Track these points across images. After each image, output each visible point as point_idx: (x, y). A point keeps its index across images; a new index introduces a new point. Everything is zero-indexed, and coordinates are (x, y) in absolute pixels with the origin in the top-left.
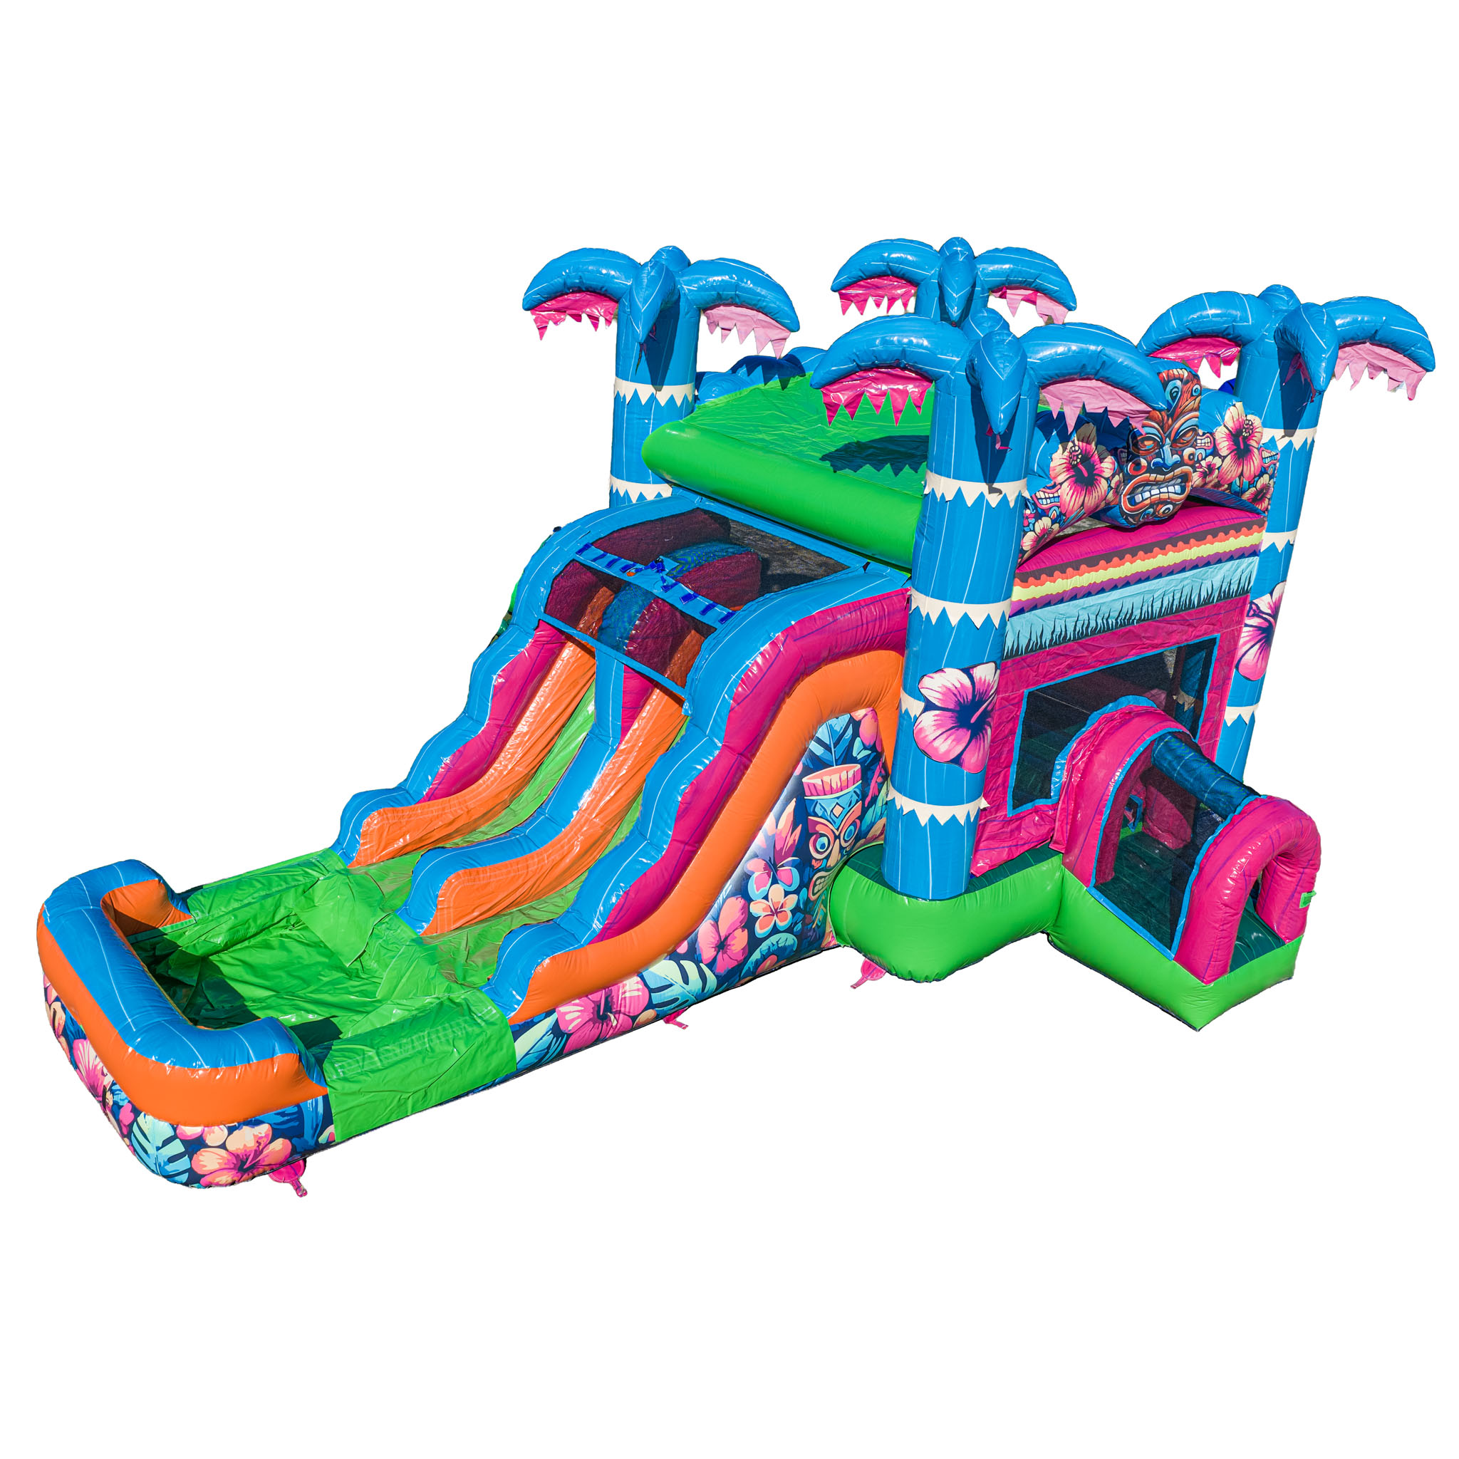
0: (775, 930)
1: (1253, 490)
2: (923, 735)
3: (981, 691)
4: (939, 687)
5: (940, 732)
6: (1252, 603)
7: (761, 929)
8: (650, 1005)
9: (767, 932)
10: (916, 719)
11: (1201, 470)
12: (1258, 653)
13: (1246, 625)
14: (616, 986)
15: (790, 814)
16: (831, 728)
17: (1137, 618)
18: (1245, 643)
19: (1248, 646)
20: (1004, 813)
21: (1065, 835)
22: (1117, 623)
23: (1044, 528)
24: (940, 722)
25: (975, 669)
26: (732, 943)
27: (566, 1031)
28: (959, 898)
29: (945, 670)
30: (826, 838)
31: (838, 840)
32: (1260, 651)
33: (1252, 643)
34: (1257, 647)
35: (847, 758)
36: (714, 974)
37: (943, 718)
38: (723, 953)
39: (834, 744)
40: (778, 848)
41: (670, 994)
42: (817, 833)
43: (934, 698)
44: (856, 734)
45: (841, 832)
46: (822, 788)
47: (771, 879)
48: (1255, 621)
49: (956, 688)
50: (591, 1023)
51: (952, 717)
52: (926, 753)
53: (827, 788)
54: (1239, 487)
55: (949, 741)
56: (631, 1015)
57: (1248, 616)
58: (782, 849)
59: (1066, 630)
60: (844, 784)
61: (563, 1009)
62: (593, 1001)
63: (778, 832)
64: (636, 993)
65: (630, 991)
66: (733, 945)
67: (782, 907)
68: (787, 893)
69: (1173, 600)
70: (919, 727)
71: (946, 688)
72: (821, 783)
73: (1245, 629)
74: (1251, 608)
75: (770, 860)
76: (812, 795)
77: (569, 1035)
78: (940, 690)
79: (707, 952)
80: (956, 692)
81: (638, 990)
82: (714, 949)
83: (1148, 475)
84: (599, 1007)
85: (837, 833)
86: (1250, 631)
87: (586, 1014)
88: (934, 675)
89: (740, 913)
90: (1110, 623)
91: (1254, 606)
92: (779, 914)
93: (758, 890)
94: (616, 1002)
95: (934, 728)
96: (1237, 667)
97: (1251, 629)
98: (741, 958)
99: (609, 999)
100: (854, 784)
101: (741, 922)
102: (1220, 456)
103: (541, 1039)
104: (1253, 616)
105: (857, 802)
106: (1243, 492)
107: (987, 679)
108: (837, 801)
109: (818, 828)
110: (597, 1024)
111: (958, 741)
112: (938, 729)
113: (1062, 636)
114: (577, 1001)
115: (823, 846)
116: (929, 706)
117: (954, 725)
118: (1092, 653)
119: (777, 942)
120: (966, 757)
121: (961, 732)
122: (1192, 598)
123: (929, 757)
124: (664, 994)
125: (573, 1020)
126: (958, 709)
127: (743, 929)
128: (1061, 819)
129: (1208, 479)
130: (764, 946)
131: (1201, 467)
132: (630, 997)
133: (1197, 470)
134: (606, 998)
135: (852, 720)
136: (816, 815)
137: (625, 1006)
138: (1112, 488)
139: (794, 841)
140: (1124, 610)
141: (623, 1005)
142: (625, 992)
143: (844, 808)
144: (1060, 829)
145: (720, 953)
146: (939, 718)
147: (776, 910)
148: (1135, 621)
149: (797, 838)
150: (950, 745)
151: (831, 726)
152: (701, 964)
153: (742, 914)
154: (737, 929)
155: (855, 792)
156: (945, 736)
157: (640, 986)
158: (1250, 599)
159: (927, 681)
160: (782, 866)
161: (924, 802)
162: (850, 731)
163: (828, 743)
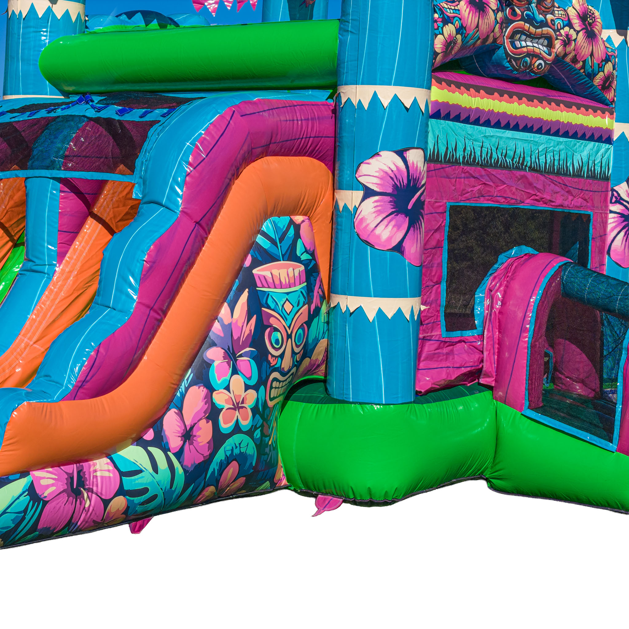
0: (237, 429)
1: (601, 75)
2: (364, 225)
3: (415, 177)
4: (376, 172)
5: (380, 218)
6: (613, 190)
7: (225, 423)
8: (121, 491)
9: (229, 428)
10: (356, 209)
11: (561, 38)
12: (624, 240)
13: (611, 212)
14: (86, 463)
15: (243, 303)
16: (275, 224)
17: (529, 164)
18: (613, 229)
19: (615, 232)
20: (439, 333)
21: (493, 366)
22: (513, 164)
23: (450, 34)
24: (379, 208)
25: (408, 152)
26: (198, 434)
27: (42, 497)
28: (410, 404)
29: (381, 153)
30: (279, 333)
31: (290, 340)
32: (625, 238)
33: (618, 229)
34: (622, 234)
35: (291, 256)
36: (182, 466)
37: (382, 203)
38: (190, 444)
39: (279, 239)
40: (235, 337)
41: (140, 481)
42: (270, 326)
43: (372, 183)
44: (297, 235)
45: (292, 332)
46: (272, 281)
47: (231, 369)
48: (617, 208)
49: (392, 171)
50: (66, 495)
51: (390, 202)
52: (367, 243)
53: (277, 282)
54: (591, 67)
55: (390, 227)
56: (103, 497)
57: (611, 202)
58: (239, 338)
59: (475, 153)
60: (292, 281)
61: (37, 474)
62: (66, 473)
63: (234, 321)
64: (107, 474)
65: (101, 470)
66: (199, 436)
67: (243, 402)
68: (247, 387)
69: (554, 159)
70: (360, 217)
71: (383, 171)
72: (271, 276)
73: (611, 215)
74: (613, 195)
75: (229, 349)
76: (263, 287)
77: (45, 503)
78: (377, 174)
79: (175, 442)
80: (392, 176)
81: (109, 471)
82: (180, 438)
83: (523, 23)
84: (72, 478)
85: (289, 332)
86: (614, 218)
87: (60, 483)
88: (371, 161)
89: (203, 403)
90: (508, 161)
91: (615, 193)
92: (240, 410)
93: (219, 380)
94: (88, 479)
95: (374, 215)
96: (609, 253)
97: (616, 215)
98: (207, 453)
99: (81, 474)
100: (300, 284)
101: (205, 412)
102: (575, 30)
103: (18, 498)
104: (616, 202)
105: (304, 305)
106: (595, 75)
107: (419, 166)
108: (287, 297)
109: (272, 320)
110: (71, 498)
111: (398, 226)
112: (378, 215)
113: (472, 157)
114: (50, 469)
115: (277, 341)
116: (368, 193)
117: (393, 210)
118: (497, 186)
119: (240, 444)
120: (407, 244)
121: (401, 217)
122: (568, 165)
123: (372, 246)
124: (135, 480)
125: (48, 487)
126: (396, 193)
127: (208, 419)
128: (489, 349)
129: (568, 49)
130: (228, 444)
131: (561, 35)
132: (102, 477)
133: (558, 37)
134: (79, 472)
135: (291, 222)
136: (269, 307)
137: (97, 486)
138: (498, 23)
139: (251, 331)
140: (518, 152)
141: (95, 483)
142: (95, 471)
143: (293, 307)
144: (488, 359)
145: (187, 443)
146: (378, 204)
147: (238, 404)
148: (527, 168)
149: (253, 328)
150: (391, 232)
151: (274, 222)
152: (169, 453)
153: (206, 404)
154: (201, 419)
155: (301, 292)
156: (385, 222)
157: (111, 468)
158: (610, 186)
159: (364, 168)
160: (241, 356)
161: (371, 296)
162: (292, 232)
163: (274, 238)
